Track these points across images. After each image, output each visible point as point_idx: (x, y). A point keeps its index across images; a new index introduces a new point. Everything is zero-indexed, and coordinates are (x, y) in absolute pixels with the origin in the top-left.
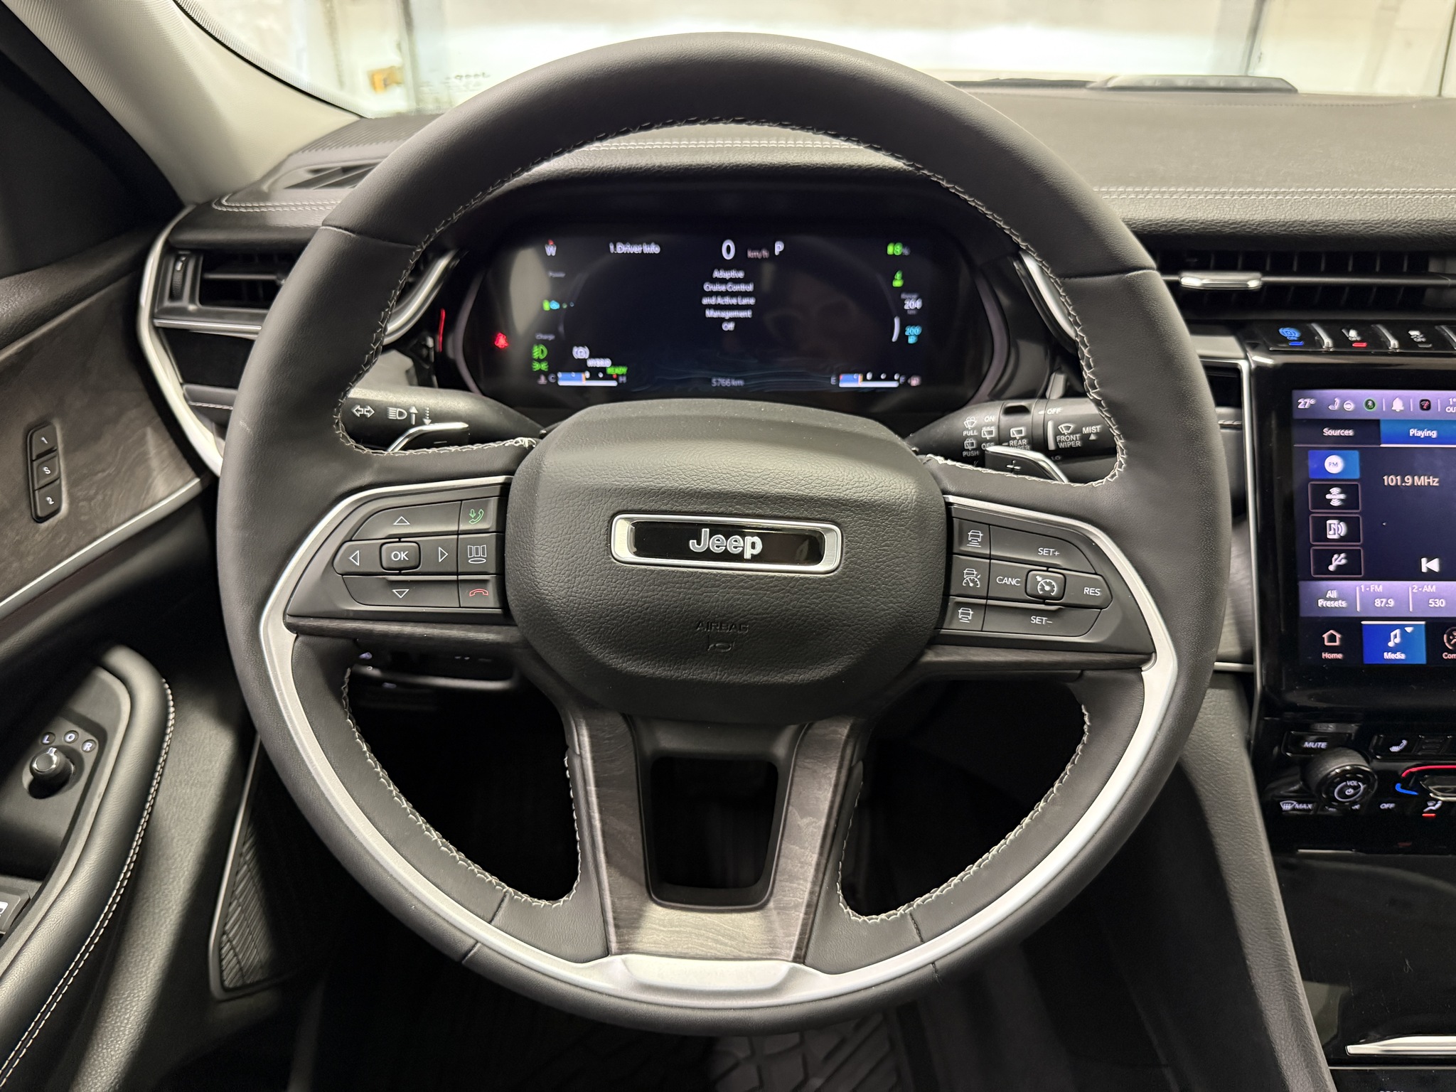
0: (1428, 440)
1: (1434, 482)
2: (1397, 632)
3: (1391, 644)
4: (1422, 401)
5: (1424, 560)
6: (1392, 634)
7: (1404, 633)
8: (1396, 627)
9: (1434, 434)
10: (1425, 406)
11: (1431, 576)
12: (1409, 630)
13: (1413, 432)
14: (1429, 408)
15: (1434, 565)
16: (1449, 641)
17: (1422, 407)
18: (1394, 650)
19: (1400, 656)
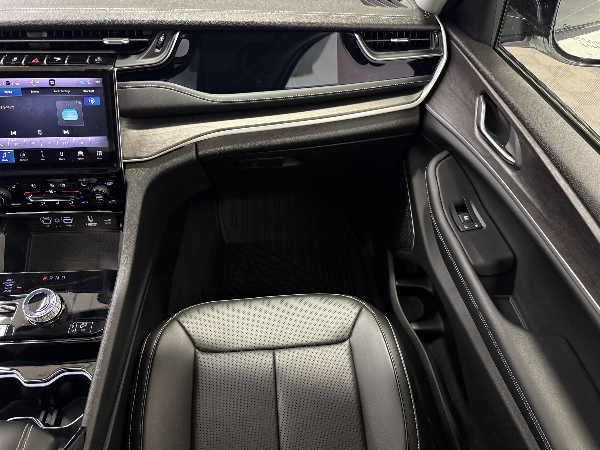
0: (9, 94)
1: (13, 107)
2: (5, 153)
3: (4, 157)
4: (7, 82)
5: (12, 132)
6: (4, 154)
7: (7, 154)
8: (4, 152)
9: (11, 92)
10: (8, 83)
11: (14, 136)
12: (9, 153)
13: (4, 92)
14: (9, 84)
15: (15, 133)
16: (22, 156)
17: (7, 84)
18: (5, 159)
19: (7, 160)
